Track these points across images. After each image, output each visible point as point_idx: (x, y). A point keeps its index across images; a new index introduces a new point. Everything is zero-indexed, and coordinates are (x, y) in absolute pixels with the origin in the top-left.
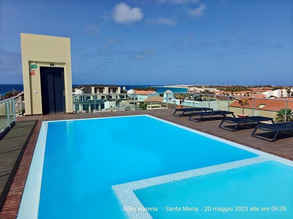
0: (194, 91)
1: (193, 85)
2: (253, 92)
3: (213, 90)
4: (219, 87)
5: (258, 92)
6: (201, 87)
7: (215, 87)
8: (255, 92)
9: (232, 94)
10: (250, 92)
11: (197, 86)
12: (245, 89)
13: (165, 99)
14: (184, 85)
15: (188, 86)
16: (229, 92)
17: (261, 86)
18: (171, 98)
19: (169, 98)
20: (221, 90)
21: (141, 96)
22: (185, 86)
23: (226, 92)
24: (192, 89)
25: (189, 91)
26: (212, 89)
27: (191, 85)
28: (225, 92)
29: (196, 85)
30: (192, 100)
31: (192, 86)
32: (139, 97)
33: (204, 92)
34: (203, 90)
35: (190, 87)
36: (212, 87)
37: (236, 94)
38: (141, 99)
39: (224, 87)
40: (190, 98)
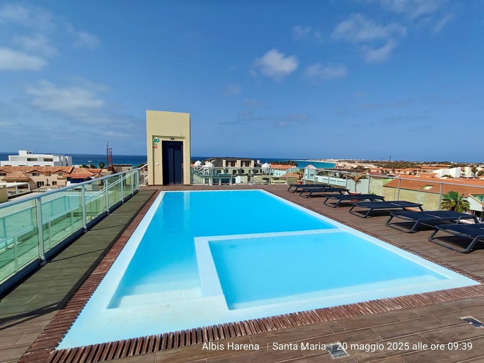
0: (343, 167)
1: (344, 160)
2: (422, 170)
3: (369, 165)
4: (378, 162)
5: (429, 170)
6: (354, 162)
7: (372, 162)
8: (425, 170)
9: (394, 171)
10: (418, 169)
11: (348, 161)
12: (412, 165)
13: (306, 176)
14: (332, 160)
15: (337, 160)
16: (390, 169)
17: (434, 163)
18: (313, 175)
19: (311, 175)
20: (379, 166)
21: (278, 172)
22: (334, 161)
23: (384, 170)
24: (341, 164)
25: (337, 167)
26: (368, 165)
28: (384, 169)
30: (337, 177)
31: (342, 161)
32: (276, 171)
33: (356, 168)
34: (355, 166)
35: (340, 161)
36: (368, 162)
37: (399, 171)
38: (278, 174)
39: (385, 163)
40: (335, 175)
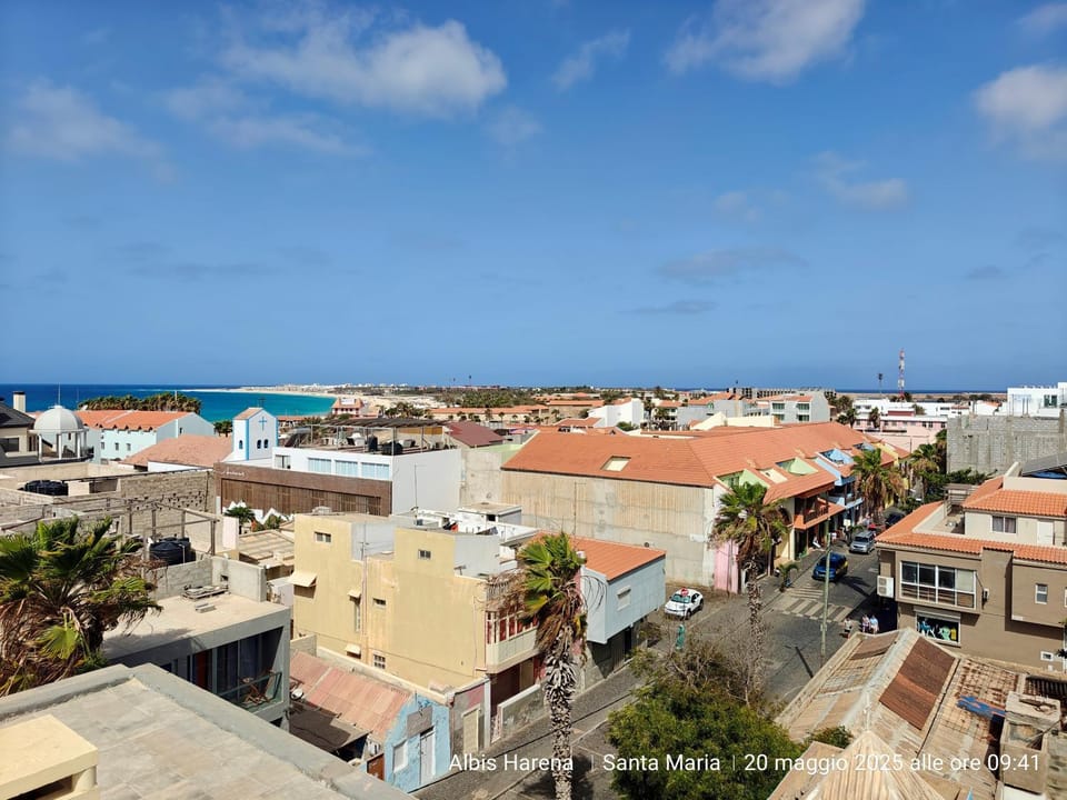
0: (357, 409)
1: (350, 385)
2: (551, 409)
3: (421, 401)
4: (441, 391)
5: (565, 409)
6: (380, 393)
7: (430, 392)
8: (557, 408)
9: (489, 415)
10: (540, 407)
11: (364, 390)
12: (520, 397)
13: (241, 447)
14: (315, 385)
15: (332, 387)
16: (479, 410)
17: (563, 390)
18: (266, 442)
19: (259, 442)
20: (448, 401)
21: (123, 437)
22: (323, 391)
23: (467, 411)
24: (349, 400)
25: (336, 409)
26: (419, 399)
27: (344, 386)
28: (464, 410)
29: (360, 386)
30: (359, 450)
31: (347, 389)
32: (111, 437)
33: (392, 412)
34: (388, 404)
35: (339, 391)
36: (416, 392)
37: (502, 414)
38: (123, 447)
39: (458, 391)
40: (351, 442)
